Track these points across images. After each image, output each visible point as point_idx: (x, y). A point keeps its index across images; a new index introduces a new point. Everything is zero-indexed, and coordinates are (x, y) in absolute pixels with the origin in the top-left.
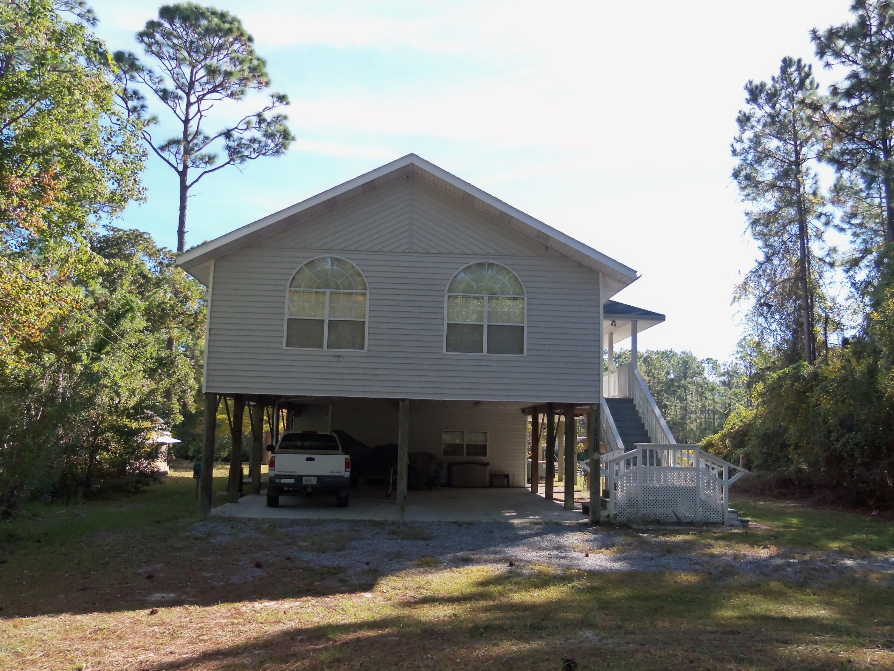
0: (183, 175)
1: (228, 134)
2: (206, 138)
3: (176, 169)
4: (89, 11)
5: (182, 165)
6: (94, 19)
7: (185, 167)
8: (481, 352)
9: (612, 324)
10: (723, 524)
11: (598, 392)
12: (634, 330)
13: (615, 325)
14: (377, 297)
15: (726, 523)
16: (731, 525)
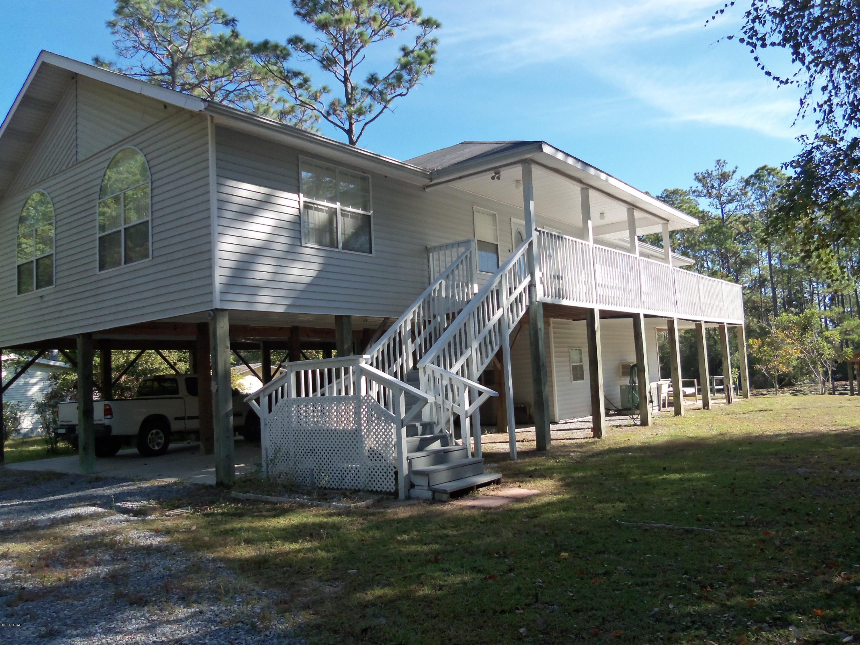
0: (349, 132)
3: (343, 129)
5: (347, 124)
7: (351, 125)
8: (120, 264)
9: (493, 178)
10: (396, 494)
11: (211, 293)
12: (527, 176)
13: (499, 178)
14: (59, 224)
15: (402, 494)
16: (408, 498)
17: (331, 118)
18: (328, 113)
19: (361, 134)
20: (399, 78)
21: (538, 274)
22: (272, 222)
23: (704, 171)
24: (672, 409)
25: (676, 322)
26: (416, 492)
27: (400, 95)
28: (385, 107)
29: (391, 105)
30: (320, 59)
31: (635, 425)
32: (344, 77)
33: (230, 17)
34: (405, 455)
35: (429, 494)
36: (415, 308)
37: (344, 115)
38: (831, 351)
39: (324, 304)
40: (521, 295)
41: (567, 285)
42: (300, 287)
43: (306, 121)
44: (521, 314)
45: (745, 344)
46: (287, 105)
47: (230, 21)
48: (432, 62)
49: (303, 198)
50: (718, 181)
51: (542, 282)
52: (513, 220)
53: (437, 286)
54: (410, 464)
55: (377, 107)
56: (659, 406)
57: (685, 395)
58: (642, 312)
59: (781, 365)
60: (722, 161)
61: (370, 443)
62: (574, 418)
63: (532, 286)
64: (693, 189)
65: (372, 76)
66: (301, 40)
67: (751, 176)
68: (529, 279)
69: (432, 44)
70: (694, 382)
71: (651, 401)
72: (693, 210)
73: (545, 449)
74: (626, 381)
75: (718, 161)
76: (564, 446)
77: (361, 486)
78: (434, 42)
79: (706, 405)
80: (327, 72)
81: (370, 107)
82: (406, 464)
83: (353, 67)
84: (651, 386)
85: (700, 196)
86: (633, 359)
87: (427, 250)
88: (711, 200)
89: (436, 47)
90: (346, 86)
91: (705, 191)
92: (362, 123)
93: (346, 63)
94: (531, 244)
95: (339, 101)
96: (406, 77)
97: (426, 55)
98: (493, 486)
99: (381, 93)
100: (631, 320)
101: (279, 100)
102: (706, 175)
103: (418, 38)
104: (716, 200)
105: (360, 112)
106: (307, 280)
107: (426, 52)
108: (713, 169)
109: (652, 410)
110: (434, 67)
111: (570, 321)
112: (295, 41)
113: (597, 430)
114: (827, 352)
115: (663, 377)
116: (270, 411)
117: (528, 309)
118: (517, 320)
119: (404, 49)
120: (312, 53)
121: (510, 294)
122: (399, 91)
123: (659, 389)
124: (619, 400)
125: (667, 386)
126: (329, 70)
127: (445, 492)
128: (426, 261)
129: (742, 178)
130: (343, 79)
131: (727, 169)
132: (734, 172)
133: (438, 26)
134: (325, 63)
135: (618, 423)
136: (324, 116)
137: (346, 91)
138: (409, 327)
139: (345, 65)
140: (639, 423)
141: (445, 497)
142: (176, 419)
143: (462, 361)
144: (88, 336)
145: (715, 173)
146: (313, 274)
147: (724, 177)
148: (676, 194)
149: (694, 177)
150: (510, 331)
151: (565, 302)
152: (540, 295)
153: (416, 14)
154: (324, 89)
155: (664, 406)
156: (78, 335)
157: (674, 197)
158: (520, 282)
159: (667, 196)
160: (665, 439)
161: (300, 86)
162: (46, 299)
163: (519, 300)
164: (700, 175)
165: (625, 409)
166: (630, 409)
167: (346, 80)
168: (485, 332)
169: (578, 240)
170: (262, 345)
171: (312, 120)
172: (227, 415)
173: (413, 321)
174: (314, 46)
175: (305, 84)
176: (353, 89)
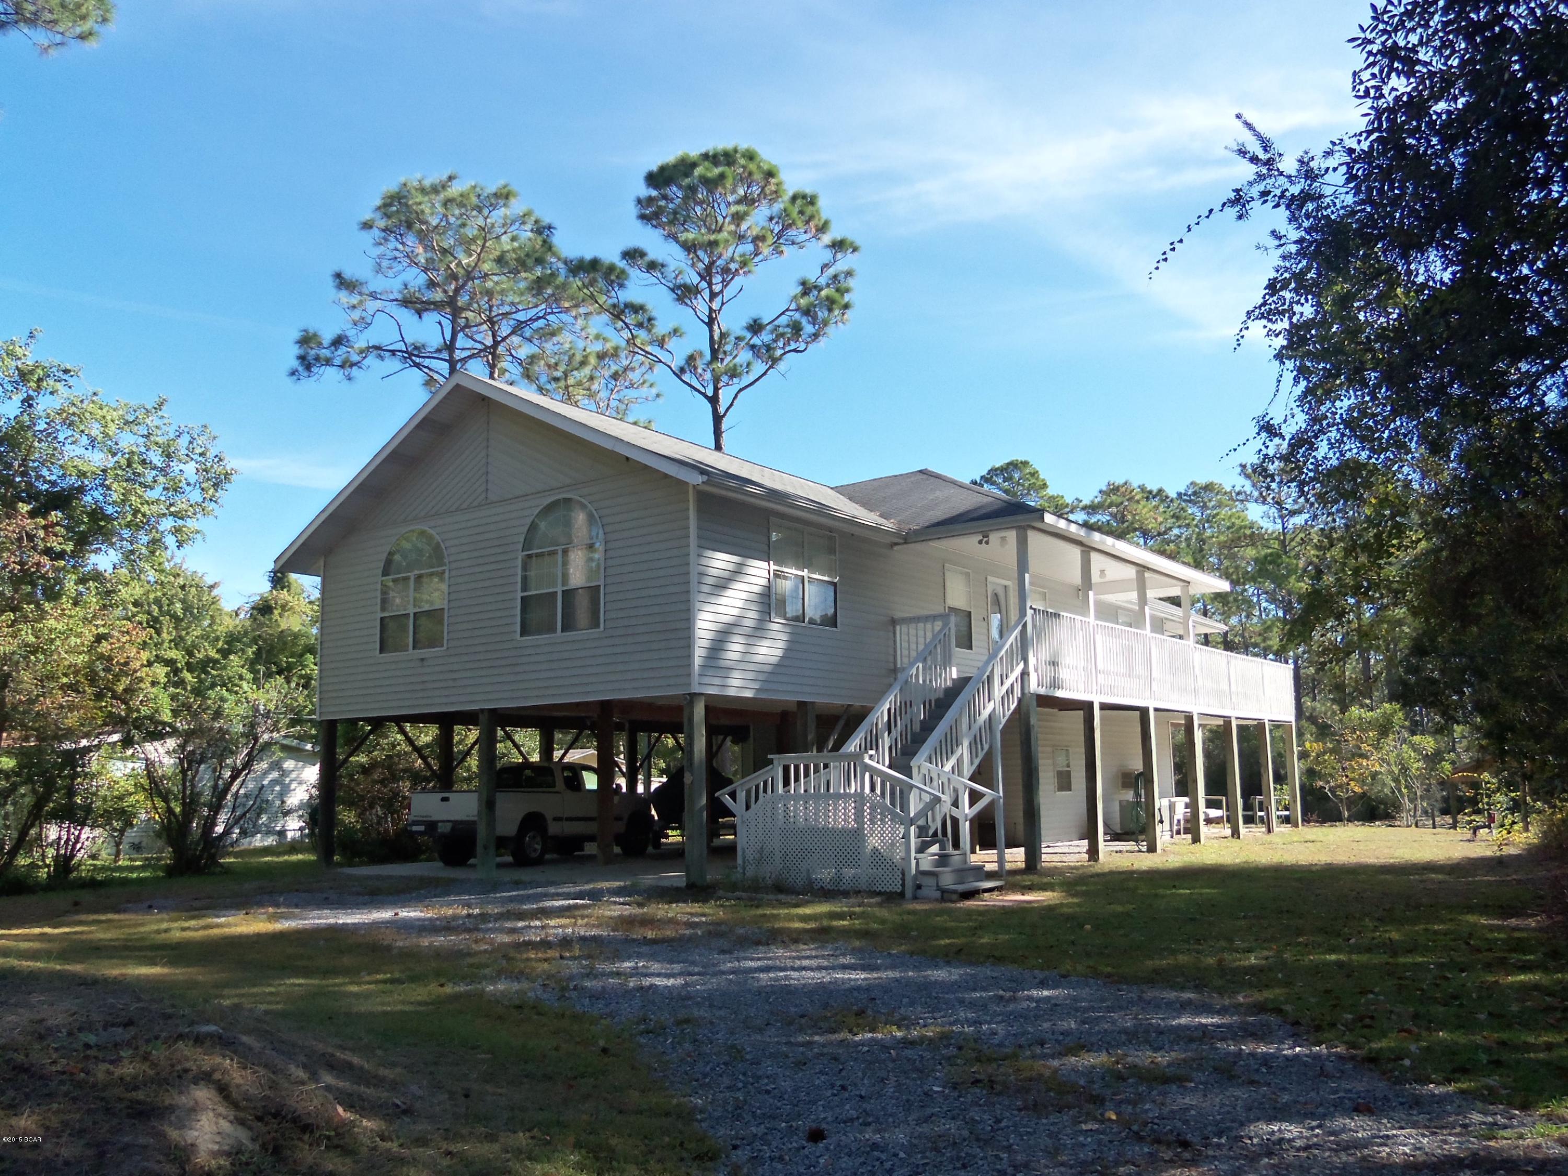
0: (714, 400)
1: (755, 326)
2: (736, 338)
3: (704, 395)
4: (538, 222)
5: (711, 388)
7: (716, 389)
8: (554, 630)
9: (980, 542)
10: (902, 895)
11: (689, 675)
12: (1022, 544)
13: (987, 543)
14: (454, 573)
15: (909, 893)
16: (915, 898)
17: (686, 377)
18: (682, 370)
19: (731, 405)
20: (796, 328)
21: (1032, 660)
22: (744, 596)
23: (1255, 462)
24: (1189, 836)
25: (1195, 718)
26: (924, 892)
27: (795, 351)
28: (771, 367)
29: (782, 366)
30: (671, 285)
31: (1140, 851)
32: (710, 316)
33: (546, 220)
34: (913, 854)
35: (938, 894)
36: (892, 697)
37: (708, 376)
38: (1420, 764)
39: (790, 688)
40: (1012, 685)
41: (1064, 674)
42: (767, 668)
43: (633, 369)
44: (1013, 707)
45: (1295, 749)
46: (609, 345)
47: (544, 228)
48: (846, 306)
49: (773, 567)
51: (1036, 670)
52: (990, 578)
53: (914, 671)
54: (917, 864)
55: (759, 367)
56: (1171, 830)
57: (1209, 821)
58: (1151, 704)
59: (1352, 783)
61: (873, 841)
62: (1057, 841)
63: (1024, 674)
64: (1237, 489)
65: (755, 321)
66: (642, 254)
68: (1021, 665)
69: (846, 277)
70: (1221, 801)
71: (1161, 822)
72: (1237, 522)
73: (1035, 868)
74: (1129, 795)
76: (1056, 868)
77: (864, 887)
78: (849, 274)
79: (1236, 833)
80: (682, 308)
81: (748, 365)
82: (913, 862)
83: (723, 304)
84: (1161, 803)
85: (1247, 500)
86: (1137, 765)
87: (894, 622)
88: (1266, 508)
89: (851, 283)
90: (711, 331)
91: (1256, 494)
92: (736, 388)
93: (713, 295)
94: (1025, 626)
95: (701, 354)
96: (809, 329)
97: (837, 296)
98: (996, 893)
99: (769, 348)
100: (1138, 713)
101: (597, 337)
103: (825, 266)
104: (1274, 510)
105: (733, 373)
106: (774, 660)
107: (838, 290)
109: (1163, 835)
110: (849, 314)
111: (1056, 710)
112: (633, 255)
113: (1093, 852)
114: (1415, 765)
115: (1178, 794)
116: (748, 807)
117: (1020, 701)
118: (1008, 714)
119: (803, 283)
120: (659, 275)
121: (1002, 684)
122: (793, 346)
123: (1172, 807)
124: (1118, 820)
125: (1183, 806)
126: (687, 304)
127: (955, 892)
128: (891, 635)
130: (707, 320)
133: (854, 249)
134: (679, 292)
135: (1118, 849)
136: (674, 373)
137: (711, 337)
138: (886, 718)
139: (711, 300)
140: (1144, 849)
141: (955, 897)
142: (556, 819)
143: (952, 761)
144: (493, 711)
146: (779, 653)
148: (1211, 490)
149: (1239, 470)
150: (1001, 726)
151: (1060, 694)
152: (1034, 686)
153: (823, 228)
154: (675, 331)
155: (1178, 833)
156: (482, 710)
157: (1206, 496)
158: (1012, 670)
159: (1195, 493)
160: (1177, 865)
161: (640, 325)
162: (426, 663)
163: (1011, 690)
164: (1249, 467)
165: (1126, 833)
166: (1133, 833)
167: (710, 322)
168: (975, 728)
169: (1077, 617)
170: (627, 726)
171: (643, 369)
172: (701, 811)
173: (889, 710)
174: (663, 266)
175: (648, 323)
176: (723, 335)
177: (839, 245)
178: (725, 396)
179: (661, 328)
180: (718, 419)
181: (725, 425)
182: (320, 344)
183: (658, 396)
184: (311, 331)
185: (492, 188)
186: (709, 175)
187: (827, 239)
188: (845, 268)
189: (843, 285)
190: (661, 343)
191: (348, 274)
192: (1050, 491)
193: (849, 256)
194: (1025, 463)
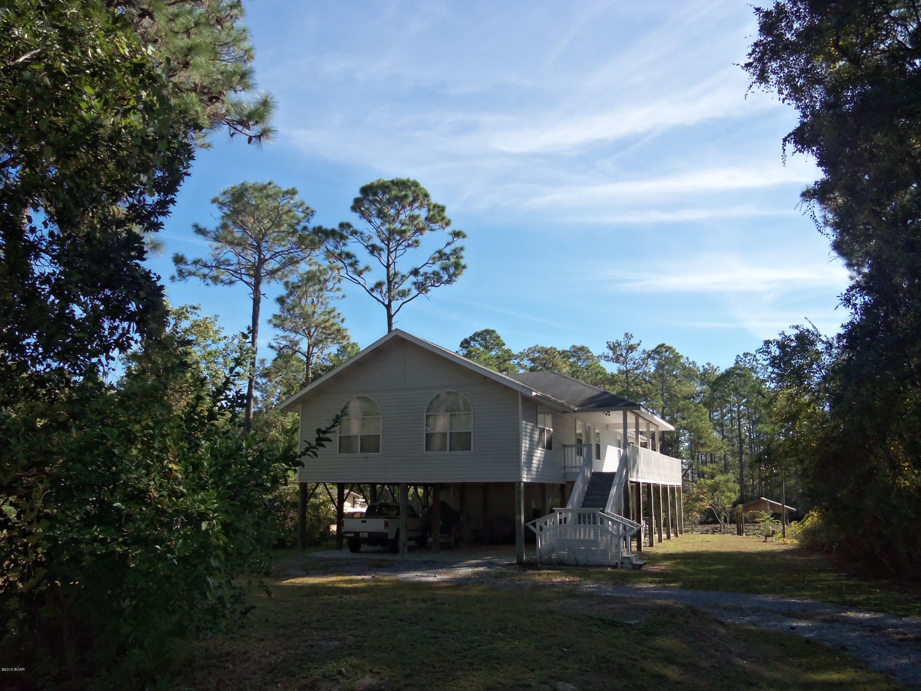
0: (388, 307)
1: (415, 272)
2: (403, 276)
3: (383, 303)
4: (307, 208)
5: (387, 300)
6: (312, 212)
7: (390, 301)
9: (606, 414)
12: (626, 417)
13: (609, 415)
16: (622, 568)
17: (375, 294)
18: (372, 290)
19: (398, 310)
23: (615, 341)
28: (420, 293)
29: (428, 293)
30: (366, 244)
32: (388, 264)
45: (682, 498)
47: (309, 211)
48: (464, 267)
50: (625, 351)
55: (415, 292)
60: (629, 335)
64: (605, 354)
65: (414, 269)
66: (350, 226)
67: (653, 351)
69: (460, 251)
75: (626, 334)
78: (462, 249)
80: (373, 257)
81: (409, 291)
83: (396, 258)
85: (609, 360)
88: (618, 365)
89: (463, 254)
90: (388, 271)
91: (614, 358)
92: (401, 302)
93: (389, 253)
95: (383, 282)
96: (445, 277)
97: (458, 261)
102: (616, 345)
107: (458, 257)
108: (622, 340)
110: (466, 271)
112: (345, 226)
119: (439, 252)
120: (360, 238)
122: (433, 283)
126: (375, 256)
129: (644, 351)
130: (386, 265)
131: (633, 342)
132: (639, 345)
133: (464, 236)
134: (371, 249)
136: (366, 290)
137: (388, 274)
145: (623, 344)
147: (631, 348)
148: (583, 351)
149: (607, 345)
153: (448, 224)
154: (368, 268)
157: (580, 353)
161: (351, 265)
164: (611, 344)
167: (388, 266)
174: (361, 233)
175: (354, 264)
176: (396, 274)
177: (457, 234)
178: (395, 305)
179: (361, 267)
180: (390, 317)
181: (394, 320)
182: (186, 263)
183: (343, 296)
184: (180, 254)
185: (285, 189)
186: (399, 194)
187: (449, 229)
188: (460, 246)
189: (460, 255)
190: (360, 274)
191: (202, 225)
192: (506, 348)
193: (461, 239)
194: (494, 331)
